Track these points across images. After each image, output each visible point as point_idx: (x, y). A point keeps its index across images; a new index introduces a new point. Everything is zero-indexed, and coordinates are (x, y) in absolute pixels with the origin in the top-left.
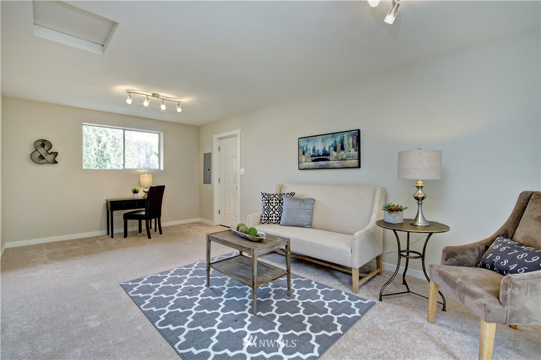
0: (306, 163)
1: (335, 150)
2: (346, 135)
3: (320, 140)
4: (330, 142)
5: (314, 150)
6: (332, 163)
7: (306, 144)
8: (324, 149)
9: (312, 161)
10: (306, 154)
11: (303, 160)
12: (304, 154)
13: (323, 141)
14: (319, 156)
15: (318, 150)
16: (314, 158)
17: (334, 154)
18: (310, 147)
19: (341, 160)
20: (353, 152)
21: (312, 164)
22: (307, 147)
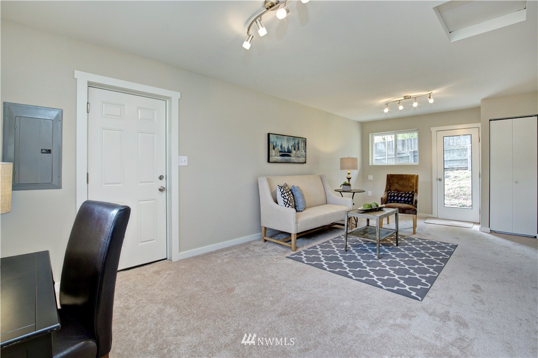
0: (276, 157)
1: (295, 150)
2: (300, 140)
3: (286, 140)
4: (292, 143)
5: (281, 146)
6: (293, 159)
7: (276, 140)
8: (288, 147)
9: (281, 156)
10: (275, 149)
11: (274, 154)
12: (274, 149)
13: (288, 141)
14: (285, 152)
15: (284, 147)
16: (281, 153)
17: (294, 152)
18: (279, 144)
19: (298, 157)
20: (303, 153)
21: (280, 158)
22: (276, 143)
